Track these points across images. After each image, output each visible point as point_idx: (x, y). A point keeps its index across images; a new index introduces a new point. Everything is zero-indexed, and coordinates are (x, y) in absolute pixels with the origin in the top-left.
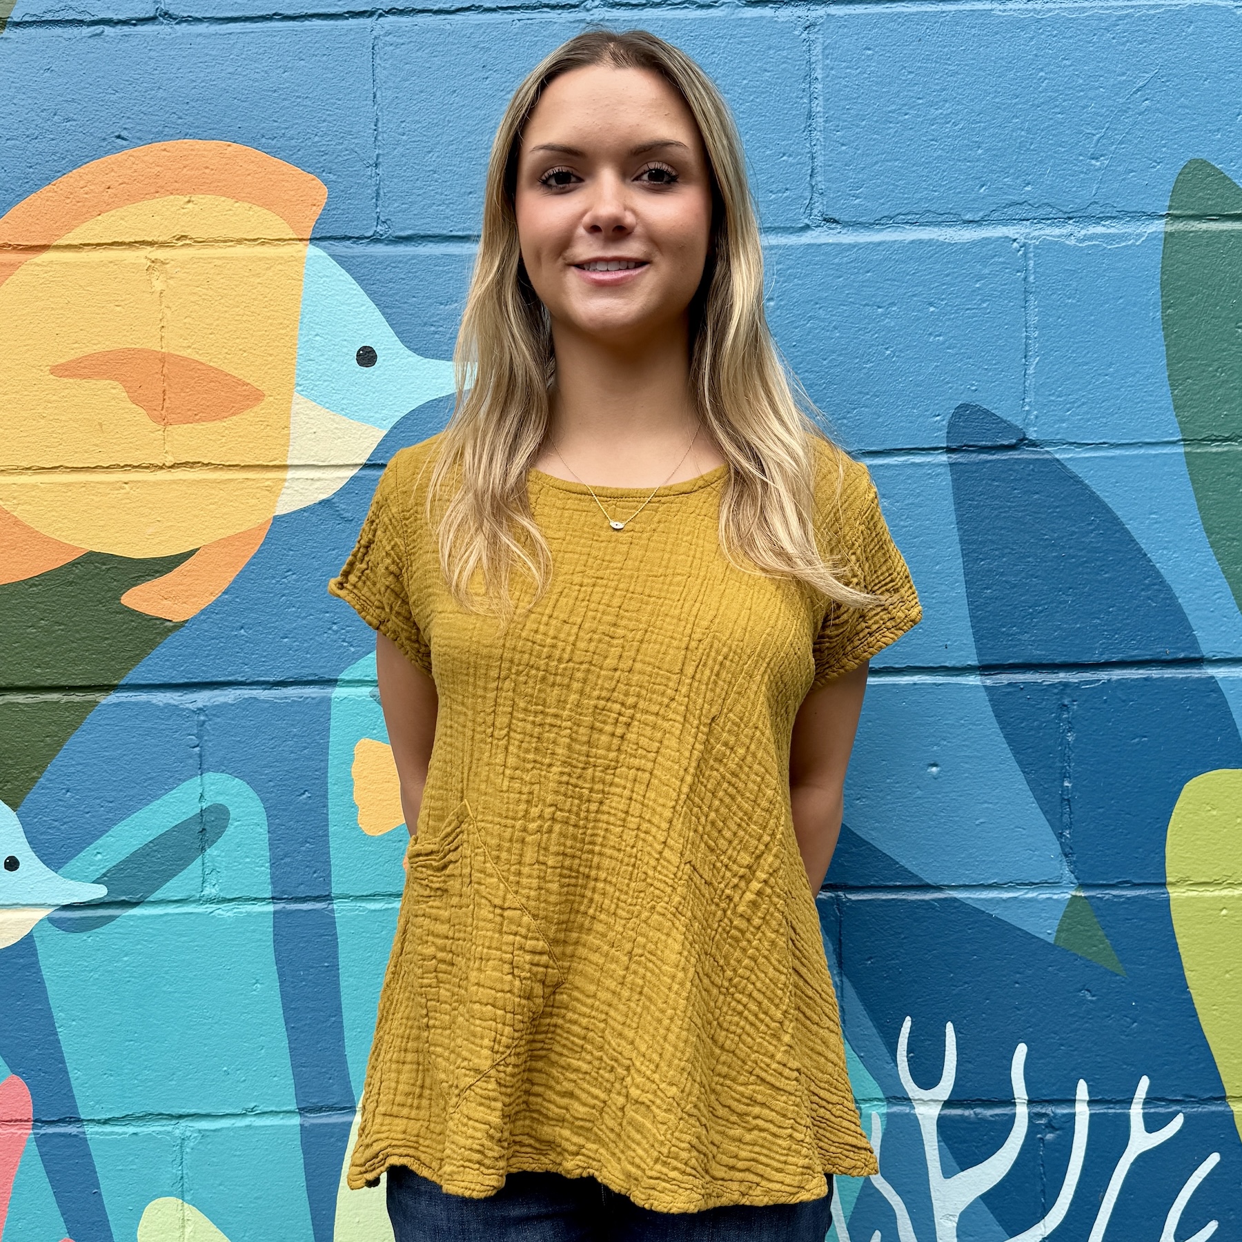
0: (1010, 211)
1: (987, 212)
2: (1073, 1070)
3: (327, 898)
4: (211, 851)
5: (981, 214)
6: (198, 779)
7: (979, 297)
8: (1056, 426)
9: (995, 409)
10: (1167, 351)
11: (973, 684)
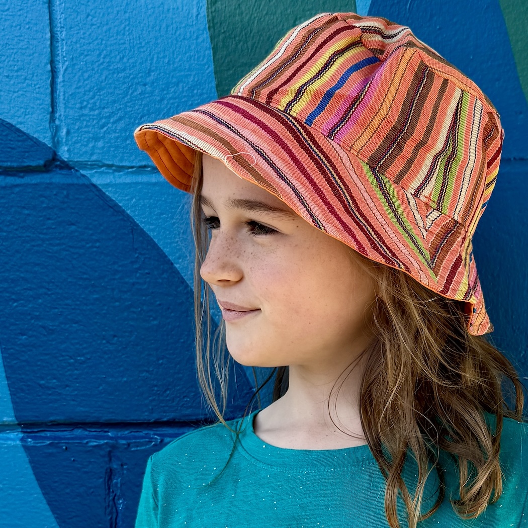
8: (91, 145)
9: (21, 123)
10: (214, 54)
11: (12, 443)
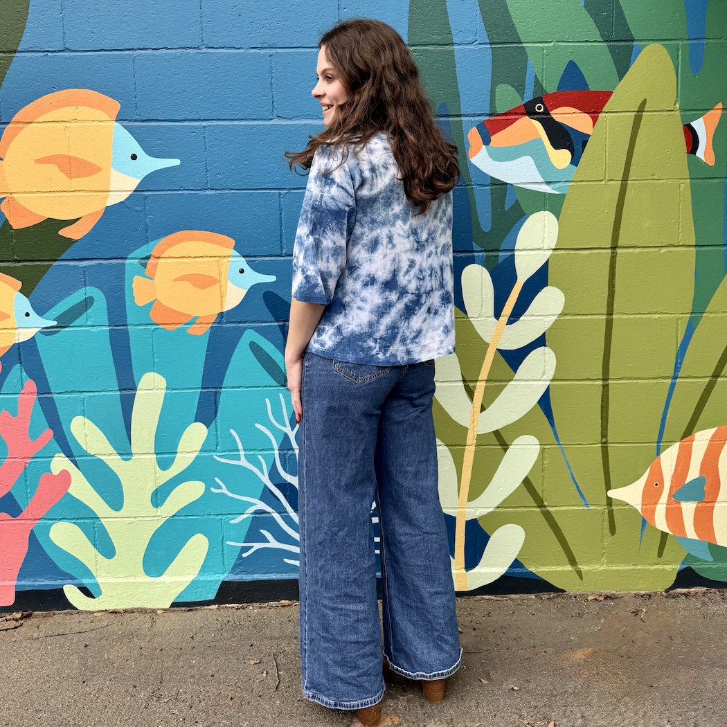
3: (126, 325)
4: (89, 311)
6: (84, 288)
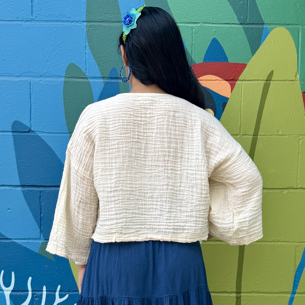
0: (27, 74)
1: (21, 74)
2: (43, 283)
5: (20, 74)
7: (19, 95)
8: (38, 127)
9: (23, 122)
10: (65, 110)
11: (19, 190)
